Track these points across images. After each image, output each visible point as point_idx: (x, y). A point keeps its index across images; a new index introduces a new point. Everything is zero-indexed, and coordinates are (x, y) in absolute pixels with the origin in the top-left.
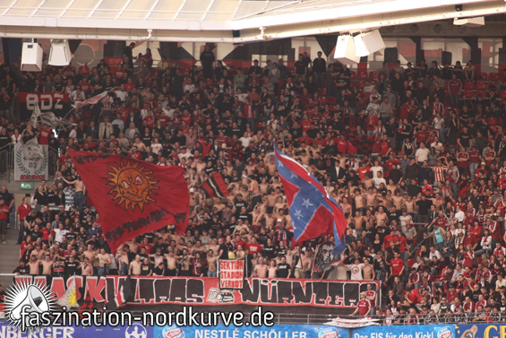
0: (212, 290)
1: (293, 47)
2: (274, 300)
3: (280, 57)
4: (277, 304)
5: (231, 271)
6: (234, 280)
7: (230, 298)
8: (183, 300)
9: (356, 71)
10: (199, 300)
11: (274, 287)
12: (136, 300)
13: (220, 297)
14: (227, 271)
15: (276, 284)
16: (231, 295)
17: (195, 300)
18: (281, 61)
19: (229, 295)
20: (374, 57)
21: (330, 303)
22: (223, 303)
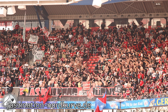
0: (80, 91)
1: (129, 22)
2: (99, 94)
3: (125, 25)
4: (100, 96)
5: (86, 85)
6: (87, 88)
7: (86, 94)
8: (71, 95)
9: (148, 29)
10: (76, 95)
11: (100, 90)
12: (56, 95)
13: (82, 94)
14: (85, 85)
15: (100, 89)
16: (86, 93)
17: (75, 95)
18: (125, 26)
19: (85, 93)
20: (153, 24)
21: (117, 95)
22: (83, 96)
